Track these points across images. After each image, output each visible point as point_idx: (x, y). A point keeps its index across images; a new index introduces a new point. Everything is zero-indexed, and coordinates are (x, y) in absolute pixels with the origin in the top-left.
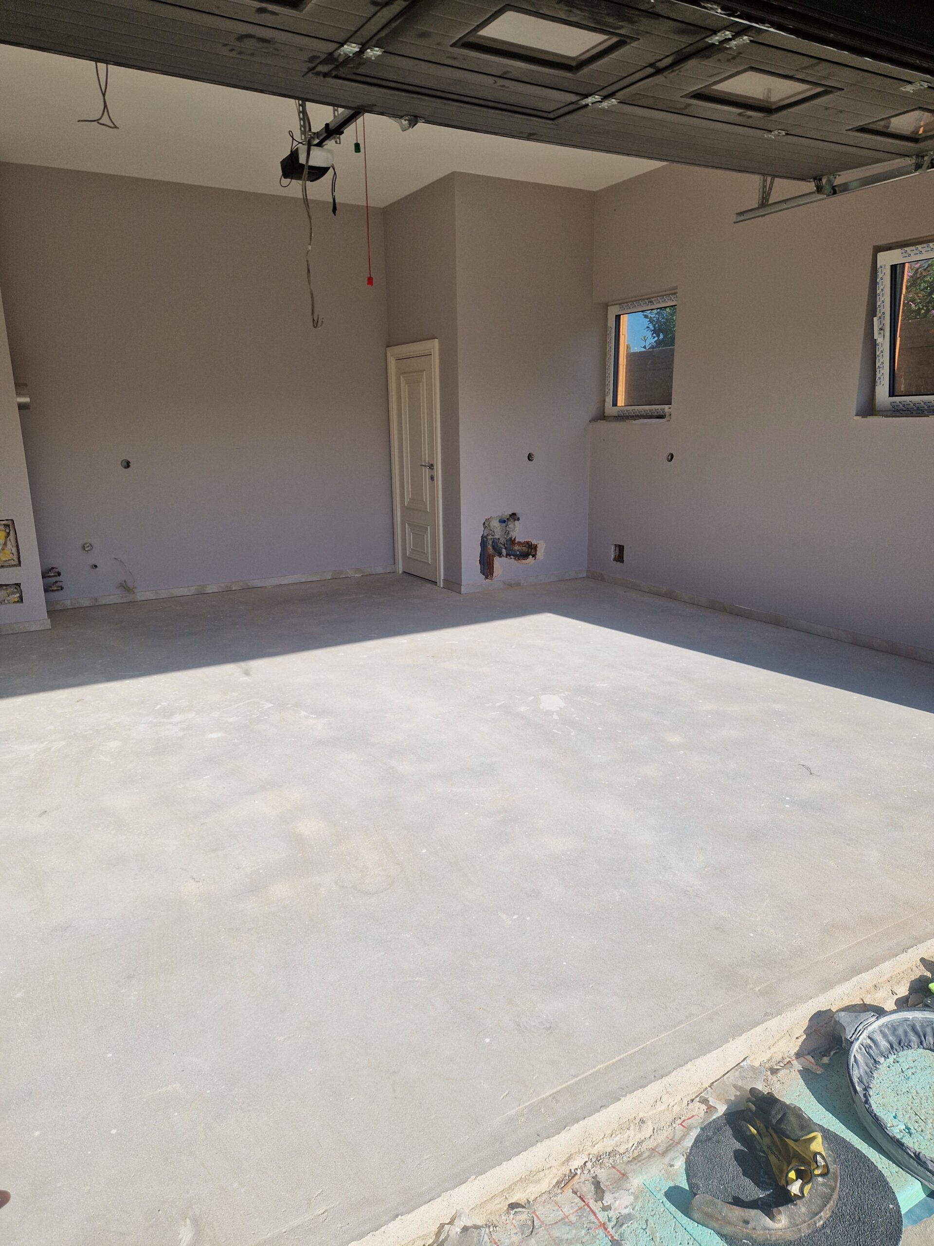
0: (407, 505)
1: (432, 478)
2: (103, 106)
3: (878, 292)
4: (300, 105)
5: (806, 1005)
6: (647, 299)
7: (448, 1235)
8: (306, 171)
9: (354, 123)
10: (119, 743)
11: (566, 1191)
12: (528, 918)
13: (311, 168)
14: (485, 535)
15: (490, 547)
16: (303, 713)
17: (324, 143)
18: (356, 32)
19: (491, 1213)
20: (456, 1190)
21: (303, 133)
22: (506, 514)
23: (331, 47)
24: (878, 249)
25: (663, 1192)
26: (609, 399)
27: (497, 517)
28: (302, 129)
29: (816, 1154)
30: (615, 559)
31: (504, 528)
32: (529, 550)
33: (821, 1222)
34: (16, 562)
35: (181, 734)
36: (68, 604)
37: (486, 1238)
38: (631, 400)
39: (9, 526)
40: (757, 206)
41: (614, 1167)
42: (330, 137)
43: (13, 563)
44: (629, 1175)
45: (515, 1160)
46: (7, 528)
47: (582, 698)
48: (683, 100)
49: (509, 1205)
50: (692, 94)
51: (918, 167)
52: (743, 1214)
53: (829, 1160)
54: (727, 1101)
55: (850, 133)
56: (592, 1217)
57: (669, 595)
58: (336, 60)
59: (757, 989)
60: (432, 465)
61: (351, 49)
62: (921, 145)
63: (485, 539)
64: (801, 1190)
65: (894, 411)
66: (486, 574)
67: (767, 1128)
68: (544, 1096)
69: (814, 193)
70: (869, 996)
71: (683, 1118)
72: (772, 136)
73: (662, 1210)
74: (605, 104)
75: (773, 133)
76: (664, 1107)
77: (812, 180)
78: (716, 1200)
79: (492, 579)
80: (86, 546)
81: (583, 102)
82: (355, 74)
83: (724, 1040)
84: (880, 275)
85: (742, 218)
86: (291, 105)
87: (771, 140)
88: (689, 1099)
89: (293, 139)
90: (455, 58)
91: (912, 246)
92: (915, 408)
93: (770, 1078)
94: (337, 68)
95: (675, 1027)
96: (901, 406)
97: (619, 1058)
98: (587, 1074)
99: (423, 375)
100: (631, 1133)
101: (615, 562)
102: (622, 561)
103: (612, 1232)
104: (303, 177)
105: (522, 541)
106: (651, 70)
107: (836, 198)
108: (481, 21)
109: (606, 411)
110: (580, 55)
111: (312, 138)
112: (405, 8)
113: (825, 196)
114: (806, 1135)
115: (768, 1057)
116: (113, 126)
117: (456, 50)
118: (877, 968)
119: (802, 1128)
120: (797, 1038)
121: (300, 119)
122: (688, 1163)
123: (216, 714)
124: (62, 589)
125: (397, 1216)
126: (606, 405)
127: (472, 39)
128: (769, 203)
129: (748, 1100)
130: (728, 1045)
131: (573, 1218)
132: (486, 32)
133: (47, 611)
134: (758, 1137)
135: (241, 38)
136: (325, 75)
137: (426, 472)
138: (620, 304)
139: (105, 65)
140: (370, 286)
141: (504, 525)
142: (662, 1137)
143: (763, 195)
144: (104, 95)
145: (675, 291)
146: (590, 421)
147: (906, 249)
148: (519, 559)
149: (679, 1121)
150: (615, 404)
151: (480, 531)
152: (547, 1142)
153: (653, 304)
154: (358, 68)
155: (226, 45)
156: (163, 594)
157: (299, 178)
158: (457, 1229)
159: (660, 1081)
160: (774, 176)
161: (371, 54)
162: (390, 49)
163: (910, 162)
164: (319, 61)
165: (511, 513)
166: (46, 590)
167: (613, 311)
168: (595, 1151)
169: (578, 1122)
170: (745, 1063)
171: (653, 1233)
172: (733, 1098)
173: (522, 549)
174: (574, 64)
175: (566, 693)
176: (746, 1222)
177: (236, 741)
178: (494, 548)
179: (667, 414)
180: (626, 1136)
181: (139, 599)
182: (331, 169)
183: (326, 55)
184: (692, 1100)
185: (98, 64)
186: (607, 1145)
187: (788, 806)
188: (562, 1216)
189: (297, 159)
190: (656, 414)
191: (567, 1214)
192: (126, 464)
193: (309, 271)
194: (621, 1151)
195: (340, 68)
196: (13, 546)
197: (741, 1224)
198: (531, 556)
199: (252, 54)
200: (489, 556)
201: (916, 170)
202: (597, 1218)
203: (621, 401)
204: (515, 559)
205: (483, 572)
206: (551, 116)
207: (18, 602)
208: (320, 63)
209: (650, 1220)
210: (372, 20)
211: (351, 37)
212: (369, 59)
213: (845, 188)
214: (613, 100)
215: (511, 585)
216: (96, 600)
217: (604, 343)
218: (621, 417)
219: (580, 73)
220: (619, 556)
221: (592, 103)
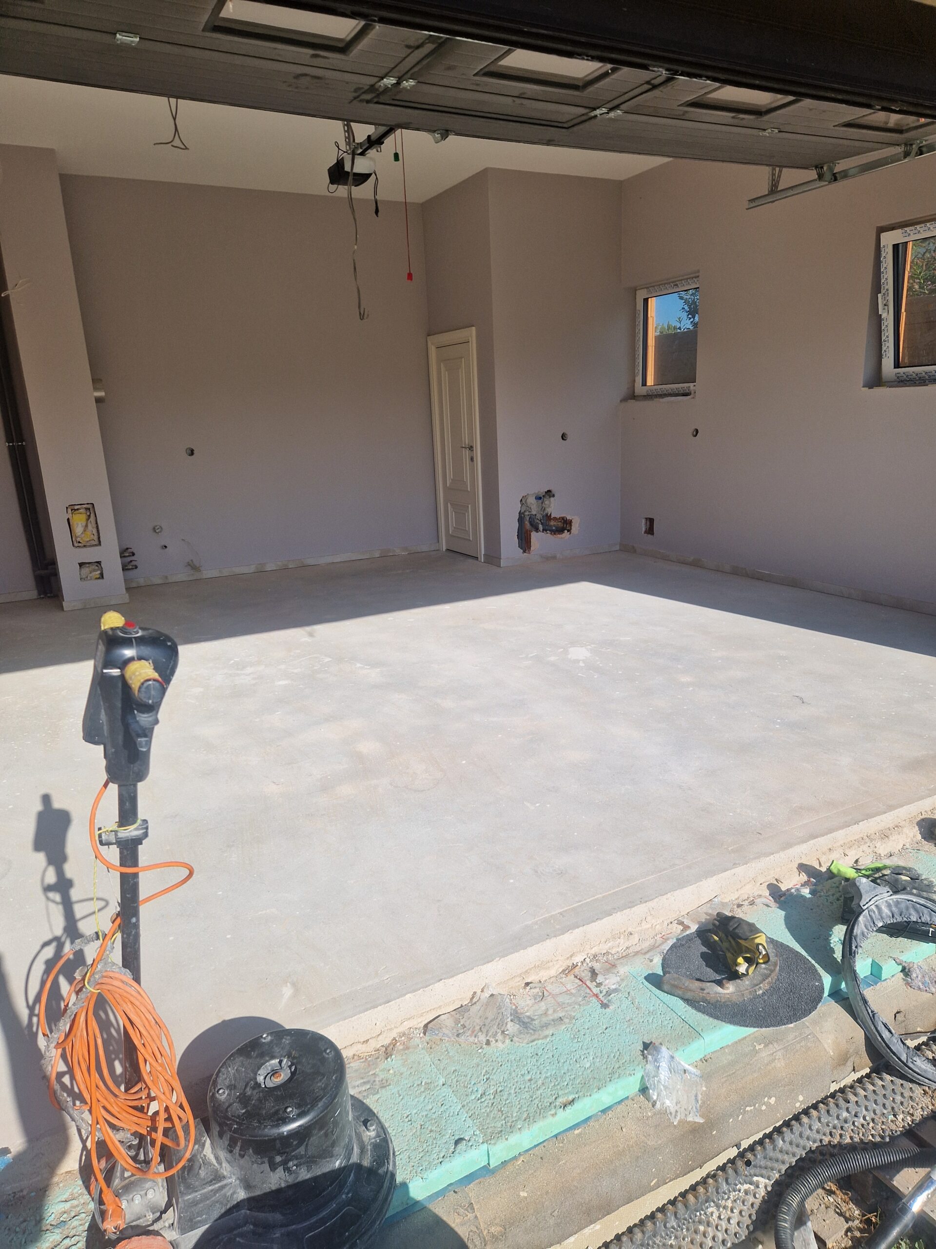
0: (450, 485)
1: (472, 459)
2: (174, 131)
3: (882, 270)
4: (344, 125)
5: (768, 858)
6: (673, 282)
7: (480, 998)
8: (351, 178)
9: (393, 135)
10: (202, 690)
11: (569, 976)
12: (548, 806)
13: (355, 174)
14: (522, 511)
15: (527, 523)
16: (358, 665)
17: (366, 153)
18: (393, 68)
19: (512, 988)
20: (485, 966)
21: (348, 144)
22: (542, 491)
23: (374, 80)
24: (882, 230)
25: (643, 976)
26: (639, 379)
27: (533, 494)
28: (347, 140)
29: (758, 944)
30: (646, 532)
31: (540, 505)
32: (565, 525)
33: (761, 992)
34: (97, 542)
35: (254, 682)
36: (142, 581)
37: (508, 1000)
38: (661, 378)
39: (89, 509)
40: (767, 193)
41: (606, 962)
42: (372, 147)
43: (94, 543)
44: (618, 965)
45: (529, 949)
46: (88, 511)
47: (607, 649)
48: (681, 108)
49: (525, 983)
50: (688, 103)
51: (907, 154)
52: (701, 985)
53: (769, 951)
54: (699, 922)
55: (836, 128)
56: (588, 991)
57: (696, 564)
58: (377, 90)
59: (730, 849)
60: (472, 447)
61: (390, 81)
62: (906, 135)
63: (523, 515)
64: (747, 970)
65: (899, 382)
66: (524, 549)
67: (727, 937)
68: (553, 913)
69: (816, 180)
70: (824, 856)
71: (663, 934)
72: (766, 133)
73: (641, 987)
74: (612, 115)
75: (767, 131)
76: (649, 926)
77: (814, 168)
78: (681, 977)
79: (529, 553)
80: (156, 528)
81: (593, 114)
82: (393, 99)
83: (698, 879)
84: (883, 254)
85: (754, 204)
86: (338, 126)
87: (765, 136)
88: (669, 921)
89: (339, 149)
90: (477, 85)
91: (911, 226)
92: (918, 379)
93: (735, 910)
94: (378, 96)
95: (661, 872)
96: (905, 376)
97: (614, 891)
98: (588, 900)
99: (461, 362)
100: (622, 941)
101: (646, 535)
102: (653, 534)
103: (602, 999)
104: (349, 183)
105: (558, 516)
106: (647, 87)
107: (837, 184)
108: (497, 56)
109: (636, 391)
110: (586, 76)
111: (356, 148)
112: (435, 49)
113: (827, 183)
114: (753, 935)
115: (736, 897)
116: (184, 147)
117: (477, 78)
118: (831, 835)
119: (751, 931)
120: (761, 884)
121: (345, 131)
122: (664, 960)
123: (283, 667)
124: (136, 567)
125: (441, 980)
126: (636, 385)
127: (493, 68)
128: (778, 190)
129: (715, 919)
130: (701, 883)
131: (573, 991)
132: (504, 62)
133: (126, 589)
134: (719, 942)
135: (298, 76)
136: (368, 102)
137: (466, 453)
138: (647, 288)
139: (175, 100)
140: (410, 281)
141: (540, 501)
142: (646, 945)
143: (772, 183)
144: (175, 119)
145: (697, 274)
146: (621, 401)
147: (906, 229)
148: (555, 534)
149: (660, 936)
150: (644, 383)
151: (518, 507)
152: (554, 940)
153: (678, 287)
154: (395, 95)
155: (285, 82)
156: (226, 573)
157: (345, 184)
158: (487, 994)
159: (644, 904)
160: (781, 167)
161: (407, 84)
162: (421, 80)
163: (900, 150)
164: (363, 90)
165: (546, 490)
166: (124, 569)
167: (641, 295)
168: (593, 951)
169: (578, 927)
170: (716, 900)
171: (633, 999)
172: (704, 920)
173: (558, 525)
174: (581, 84)
175: (593, 646)
176: (703, 989)
177: (301, 686)
178: (531, 524)
179: (692, 392)
180: (617, 942)
181: (205, 577)
182: (373, 175)
183: (368, 87)
184: (671, 923)
185: (170, 99)
186: (604, 948)
187: (777, 726)
188: (565, 989)
189: (343, 168)
190: (682, 392)
191: (569, 989)
192: (190, 452)
193: (355, 269)
194: (613, 953)
195: (381, 97)
196: (93, 528)
197: (699, 990)
198: (566, 531)
199: (307, 88)
200: (527, 531)
201: (905, 157)
202: (591, 991)
203: (650, 381)
204: (551, 534)
205: (520, 546)
206: (565, 125)
207: (99, 578)
208: (364, 93)
209: (631, 992)
210: (407, 60)
211: (388, 73)
212: (405, 88)
213: (845, 175)
214: (619, 111)
215: (548, 558)
216: (166, 577)
217: (634, 326)
218: (649, 397)
219: (588, 91)
220: (649, 528)
221: (601, 115)
